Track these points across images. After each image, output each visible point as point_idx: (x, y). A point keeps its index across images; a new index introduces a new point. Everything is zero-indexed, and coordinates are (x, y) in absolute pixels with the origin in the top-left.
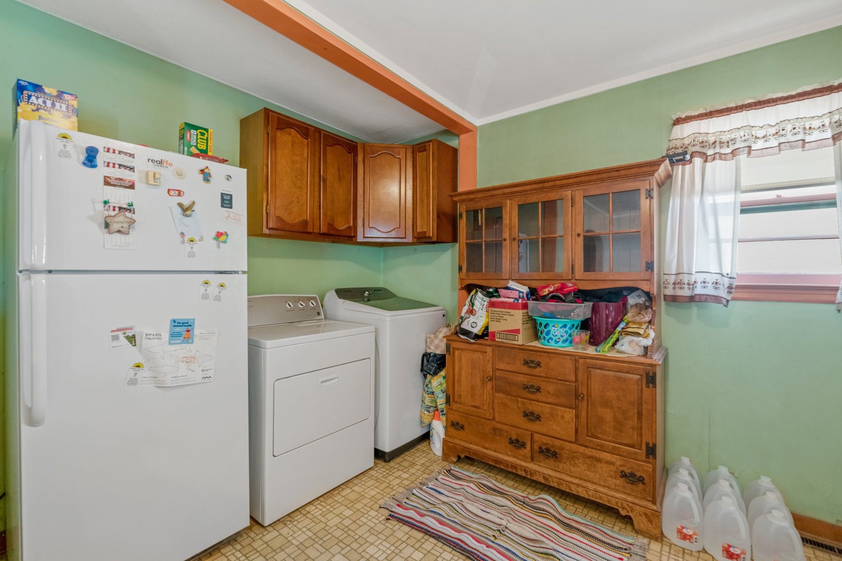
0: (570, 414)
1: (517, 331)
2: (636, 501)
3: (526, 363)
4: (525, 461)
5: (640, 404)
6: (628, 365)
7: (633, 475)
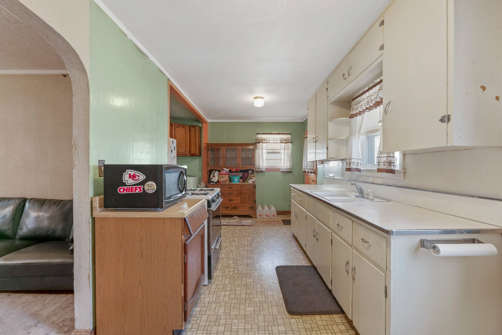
0: (239, 198)
1: (227, 180)
2: (253, 212)
3: (229, 188)
4: (229, 211)
5: (253, 193)
6: (250, 185)
7: (252, 207)
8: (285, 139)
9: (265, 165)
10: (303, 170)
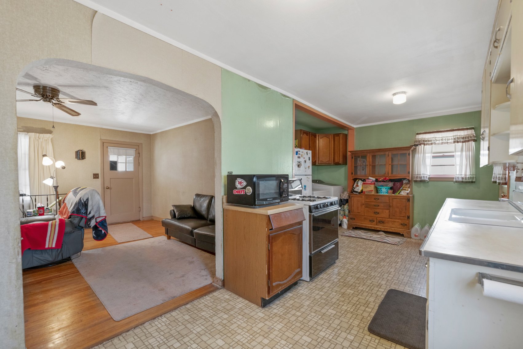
0: (387, 211)
1: (372, 191)
2: (404, 230)
3: (375, 199)
4: (374, 225)
5: (406, 206)
6: (403, 197)
7: (404, 224)
8: (462, 137)
9: (428, 174)
10: (492, 180)
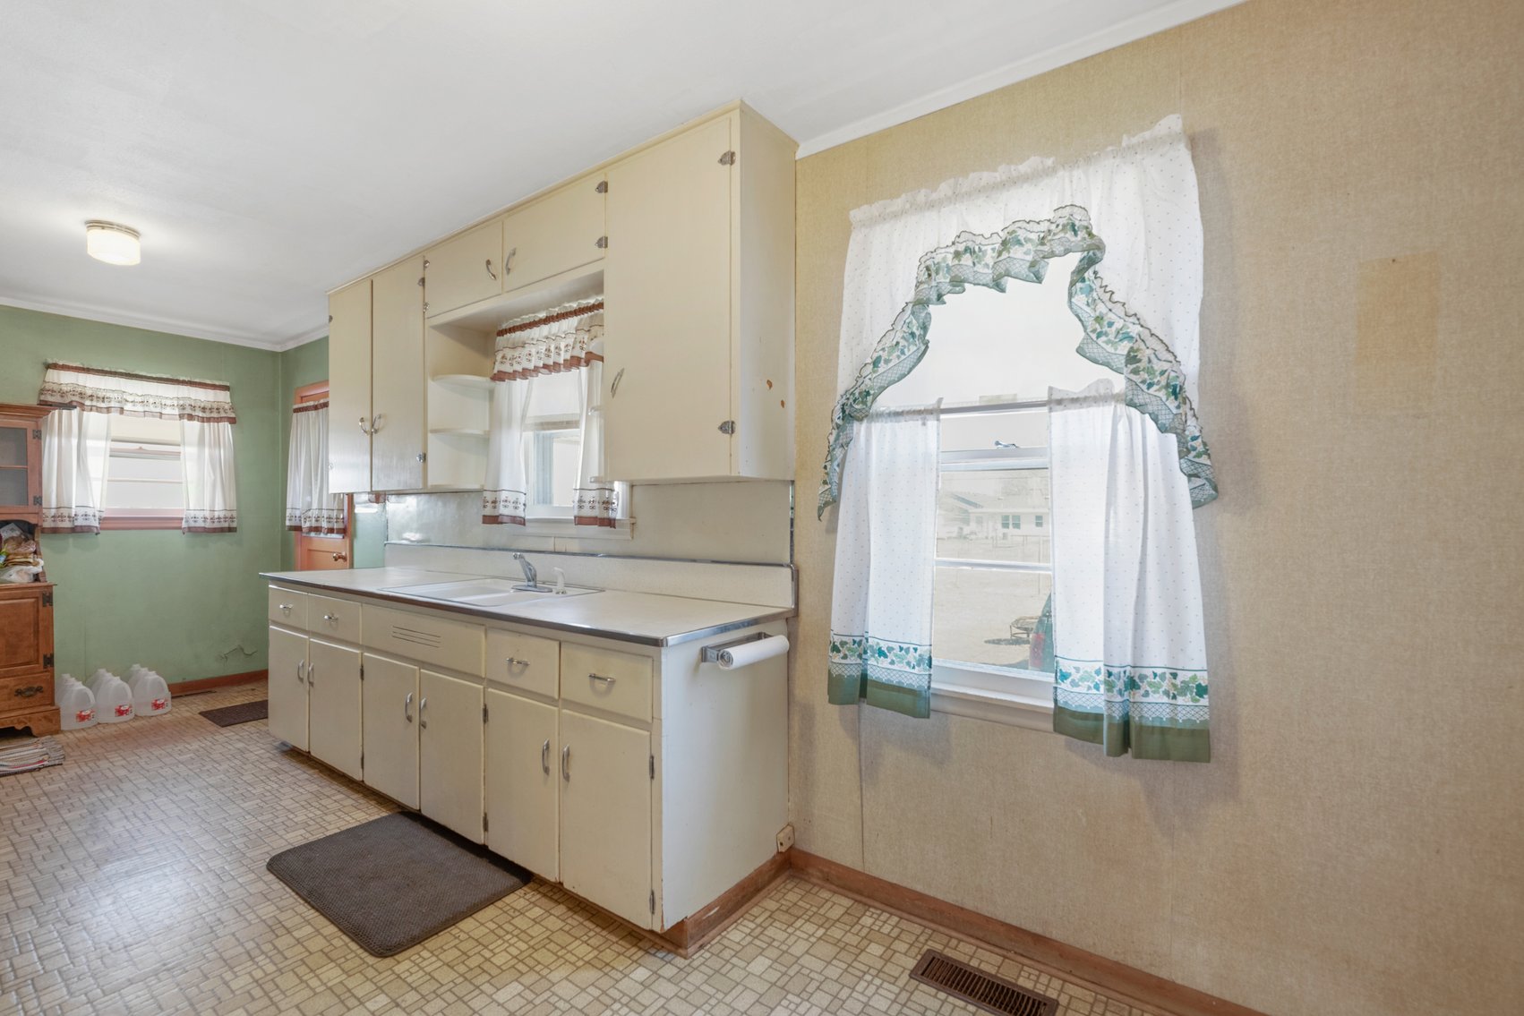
2: (35, 711)
5: (36, 623)
6: (21, 592)
7: (30, 689)
8: (202, 405)
9: (98, 507)
10: (288, 523)
